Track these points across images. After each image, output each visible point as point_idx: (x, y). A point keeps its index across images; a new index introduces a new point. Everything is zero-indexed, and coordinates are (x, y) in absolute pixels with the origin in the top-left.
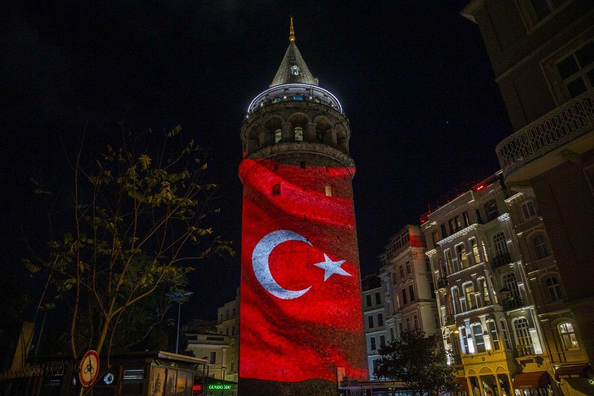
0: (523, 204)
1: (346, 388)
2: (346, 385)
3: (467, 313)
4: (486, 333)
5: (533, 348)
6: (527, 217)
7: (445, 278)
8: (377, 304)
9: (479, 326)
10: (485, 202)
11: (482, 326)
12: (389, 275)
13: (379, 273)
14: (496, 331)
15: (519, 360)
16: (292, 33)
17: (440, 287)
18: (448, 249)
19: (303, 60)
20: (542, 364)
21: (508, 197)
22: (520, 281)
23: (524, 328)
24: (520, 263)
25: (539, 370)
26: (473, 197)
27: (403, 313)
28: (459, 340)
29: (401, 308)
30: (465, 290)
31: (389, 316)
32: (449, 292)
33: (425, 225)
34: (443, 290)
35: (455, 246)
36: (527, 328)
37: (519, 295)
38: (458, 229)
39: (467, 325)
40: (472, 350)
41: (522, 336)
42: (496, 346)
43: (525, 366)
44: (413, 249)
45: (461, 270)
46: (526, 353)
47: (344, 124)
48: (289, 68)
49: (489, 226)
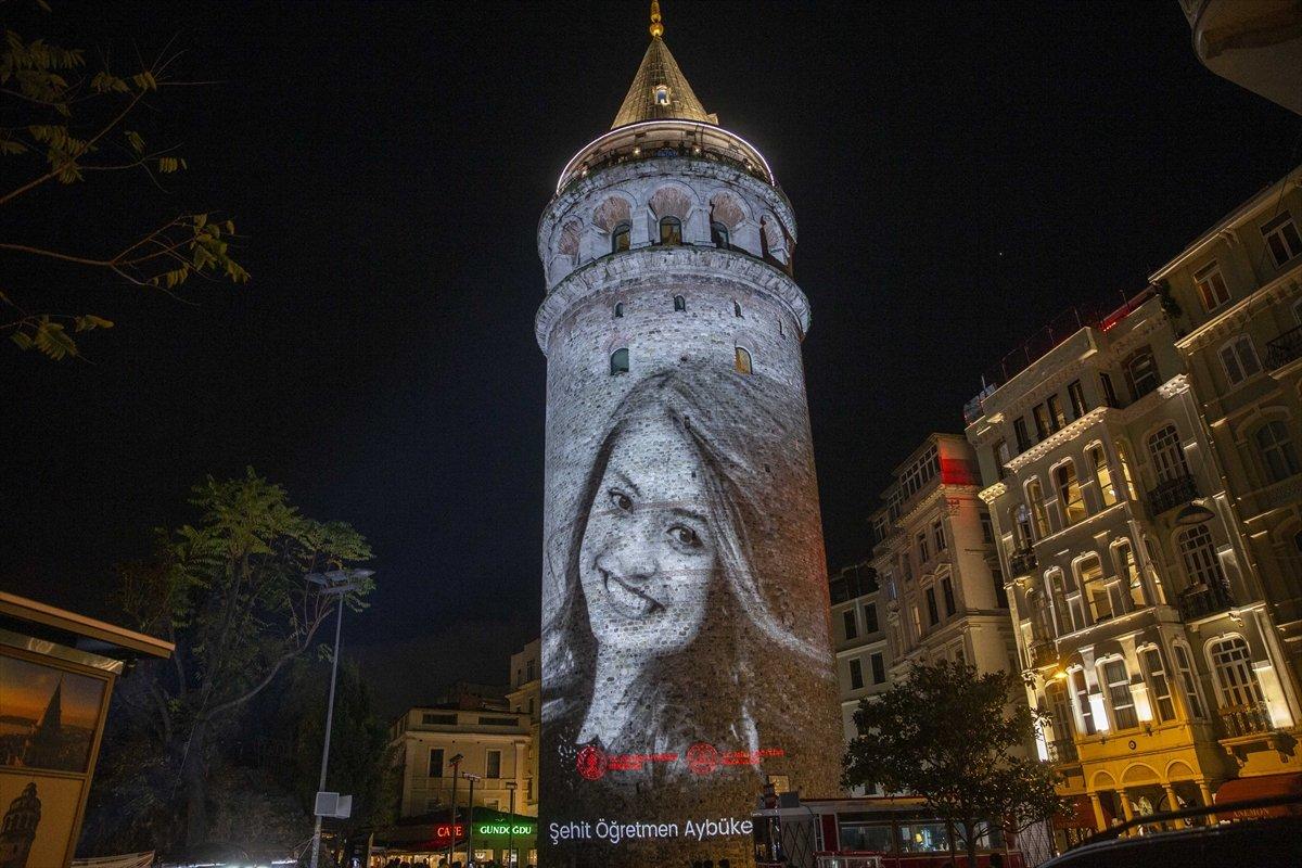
0: (1224, 347)
1: (770, 813)
2: (771, 806)
3: (1087, 631)
4: (1136, 679)
5: (1265, 712)
6: (1236, 377)
7: (1029, 550)
8: (870, 631)
9: (1120, 663)
10: (1124, 353)
11: (1126, 662)
12: (895, 560)
13: (871, 557)
14: (1163, 672)
15: (1228, 744)
16: (656, 16)
17: (1017, 574)
18: (1034, 477)
19: (681, 75)
20: (1292, 754)
21: (1183, 335)
22: (1224, 543)
23: (1239, 662)
24: (1220, 497)
25: (1285, 769)
26: (1093, 343)
27: (929, 648)
28: (1069, 700)
29: (926, 635)
30: (1081, 578)
31: (898, 659)
32: (1039, 585)
33: (975, 427)
34: (1024, 582)
35: (1052, 468)
36: (1248, 663)
37: (1221, 577)
38: (1056, 428)
39: (1087, 663)
40: (1102, 723)
41: (1234, 683)
42: (1164, 711)
43: (1245, 759)
44: (950, 491)
45: (1067, 526)
46: (1247, 725)
47: (779, 210)
48: (649, 92)
49: (1137, 411)
